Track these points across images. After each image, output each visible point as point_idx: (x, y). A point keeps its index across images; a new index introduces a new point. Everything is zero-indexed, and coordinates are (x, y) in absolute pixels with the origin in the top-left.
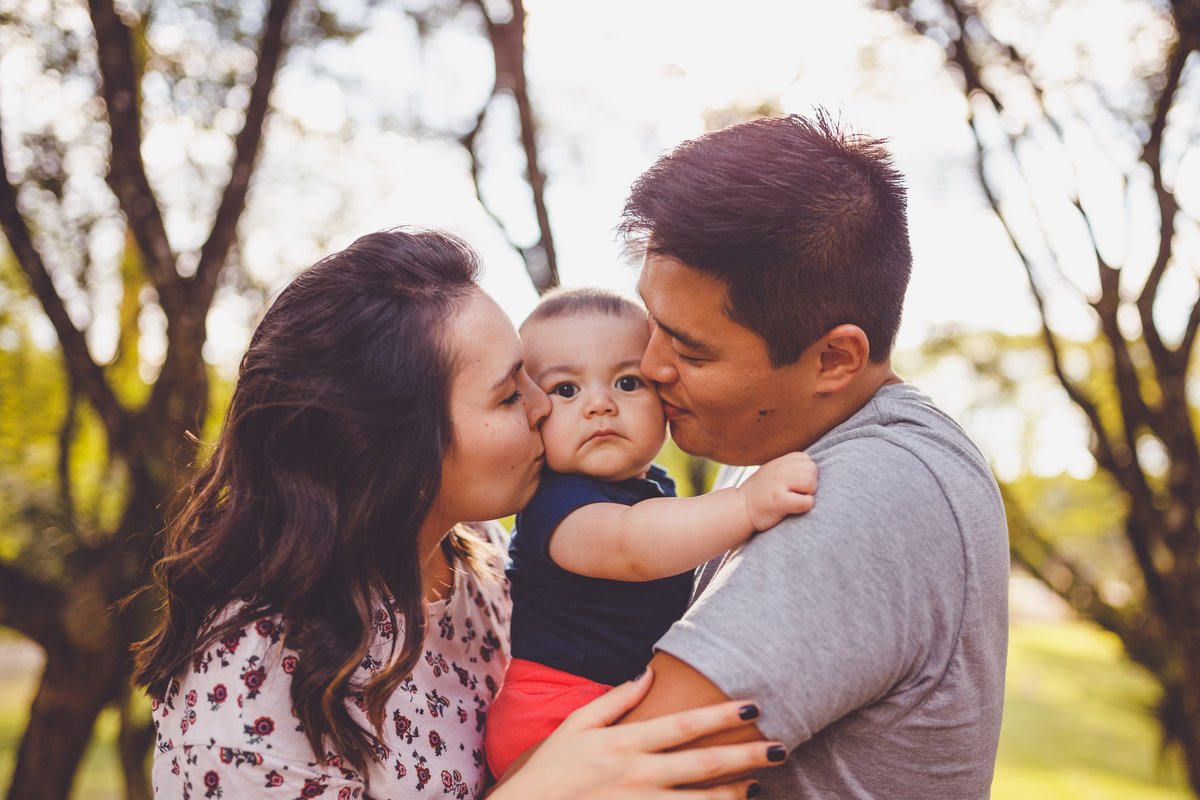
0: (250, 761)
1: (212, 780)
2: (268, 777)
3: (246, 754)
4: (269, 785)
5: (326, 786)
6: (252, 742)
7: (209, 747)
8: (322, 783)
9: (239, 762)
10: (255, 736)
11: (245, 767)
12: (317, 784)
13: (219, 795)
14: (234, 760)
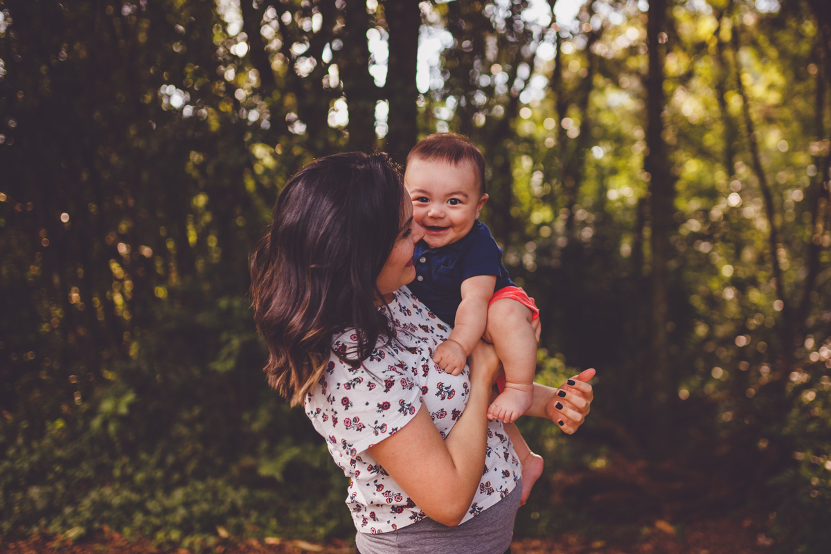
0: (358, 382)
1: (345, 401)
2: (368, 386)
3: (355, 380)
4: (370, 389)
5: (394, 381)
6: (354, 374)
7: (338, 388)
8: (392, 380)
9: (354, 385)
10: (354, 371)
11: (358, 386)
12: (390, 381)
13: (352, 405)
14: (352, 386)
